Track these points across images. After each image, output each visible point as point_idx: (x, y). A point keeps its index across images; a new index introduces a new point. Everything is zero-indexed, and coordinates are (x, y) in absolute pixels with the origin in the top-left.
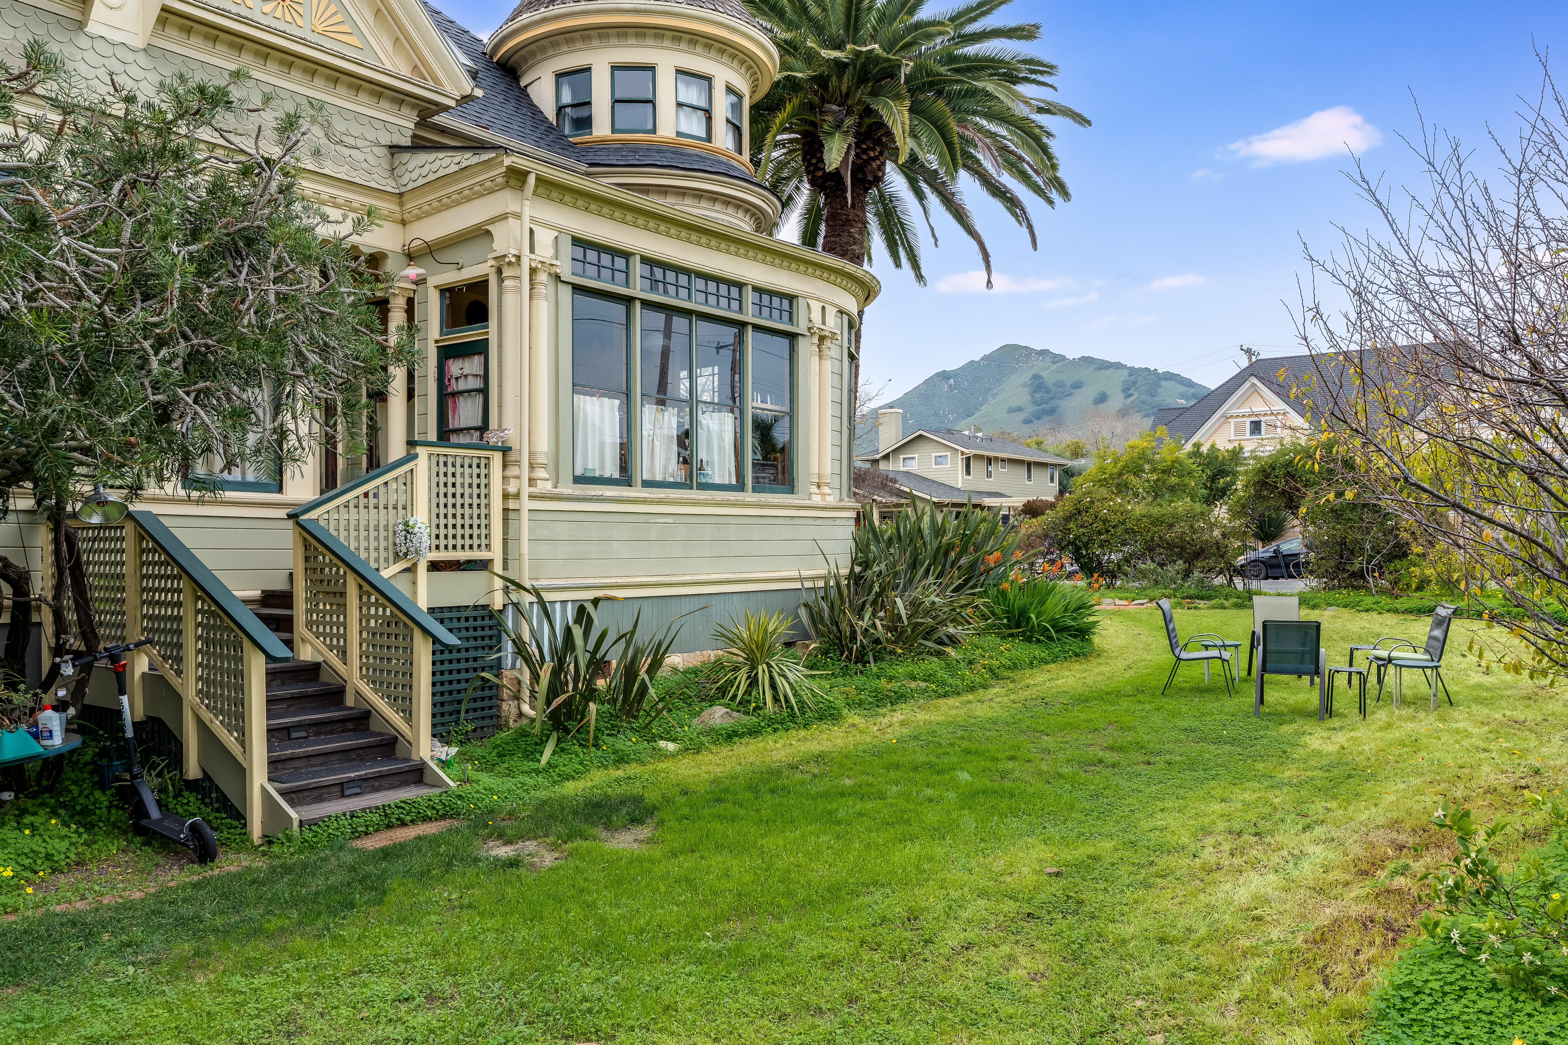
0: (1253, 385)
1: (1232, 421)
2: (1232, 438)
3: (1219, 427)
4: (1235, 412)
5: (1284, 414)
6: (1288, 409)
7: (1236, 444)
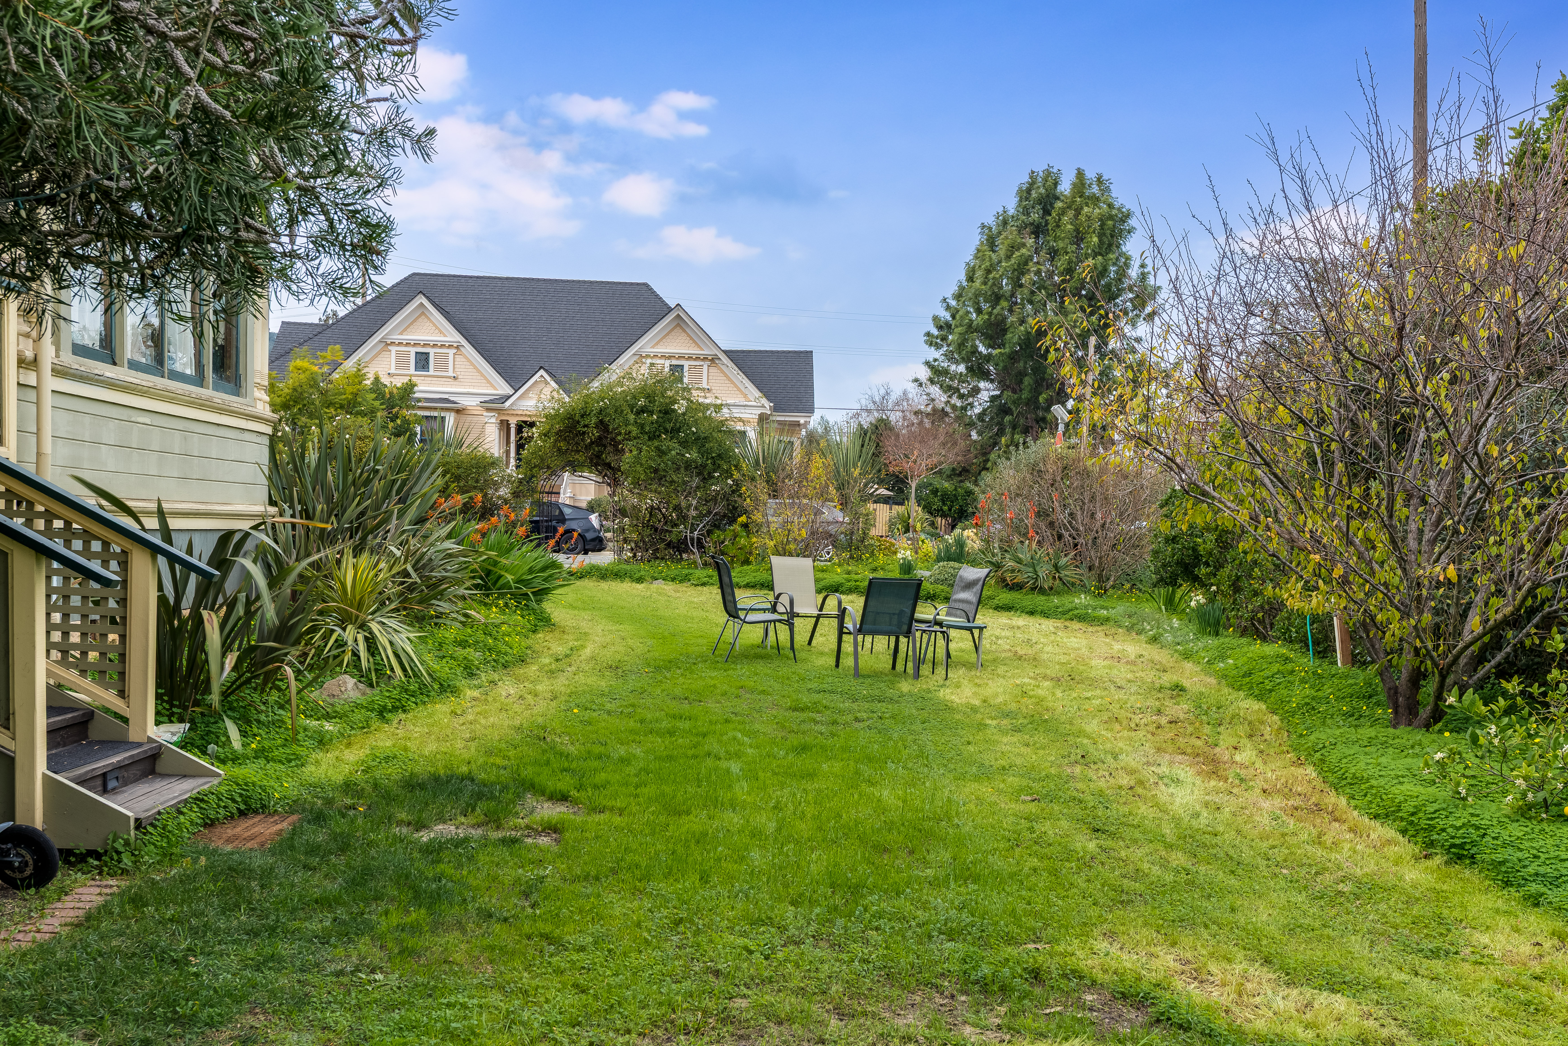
0: (422, 304)
1: (393, 349)
2: (393, 371)
3: (376, 356)
4: (396, 337)
5: (457, 348)
6: (464, 342)
7: (406, 380)
